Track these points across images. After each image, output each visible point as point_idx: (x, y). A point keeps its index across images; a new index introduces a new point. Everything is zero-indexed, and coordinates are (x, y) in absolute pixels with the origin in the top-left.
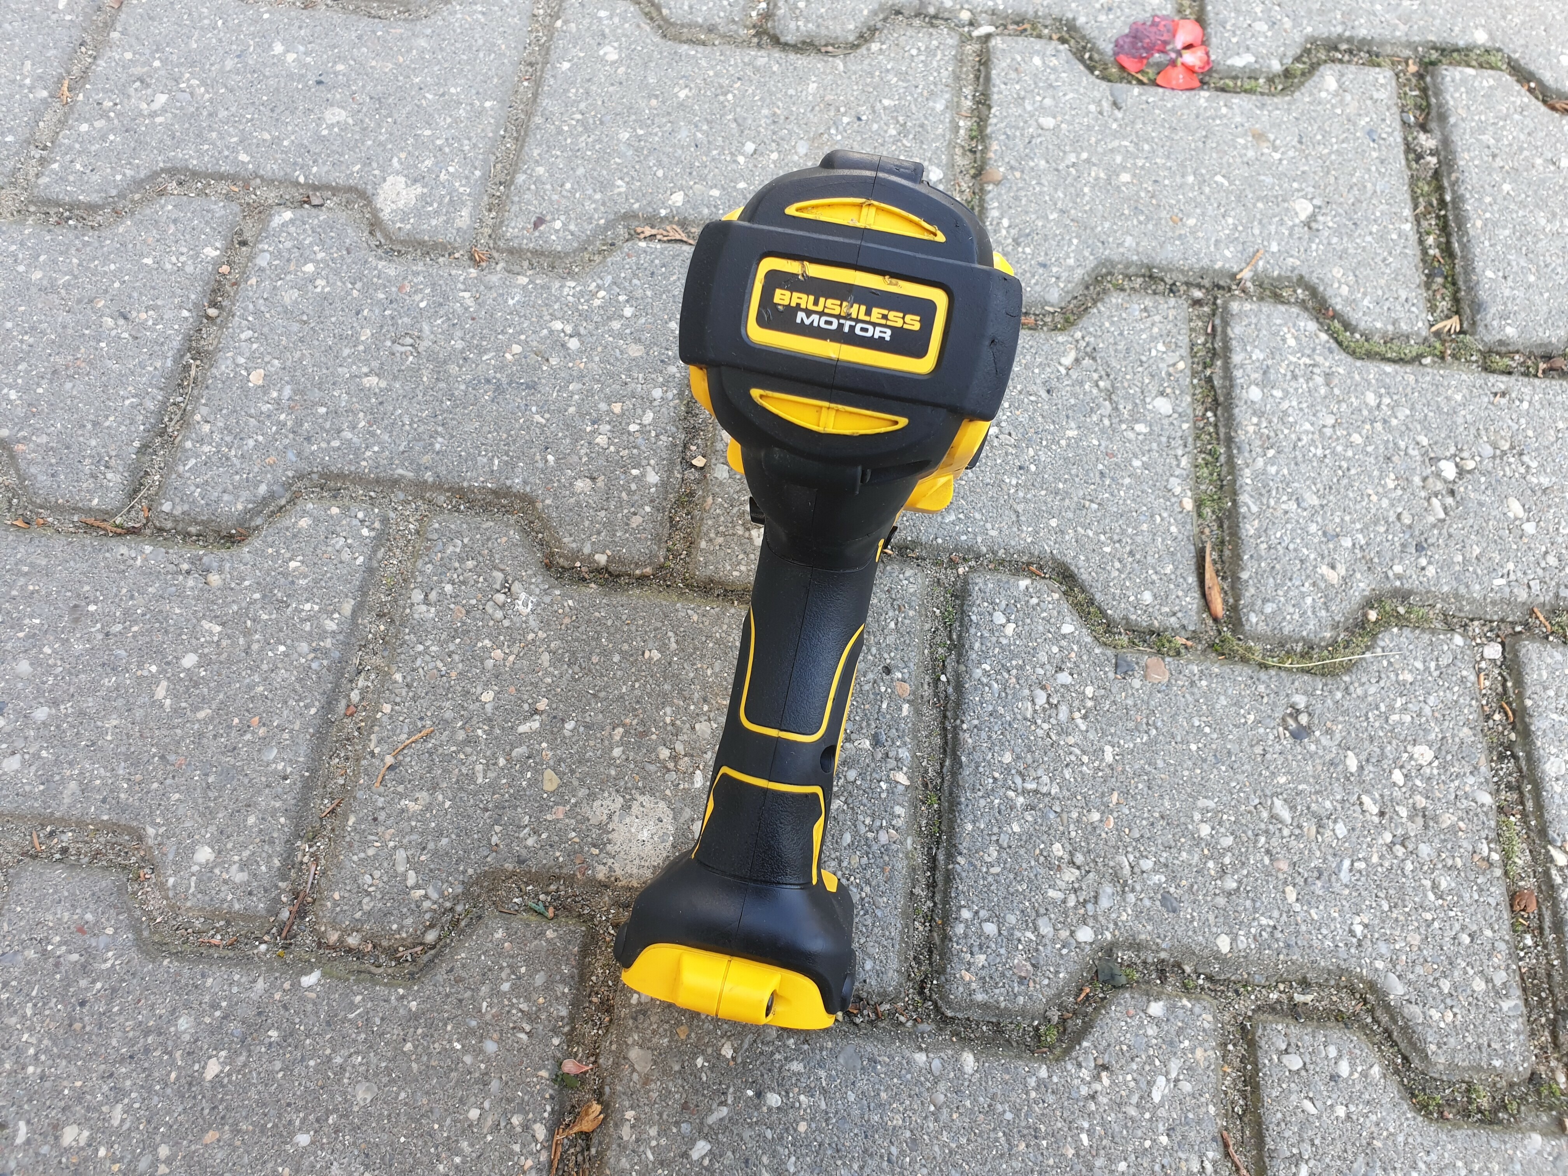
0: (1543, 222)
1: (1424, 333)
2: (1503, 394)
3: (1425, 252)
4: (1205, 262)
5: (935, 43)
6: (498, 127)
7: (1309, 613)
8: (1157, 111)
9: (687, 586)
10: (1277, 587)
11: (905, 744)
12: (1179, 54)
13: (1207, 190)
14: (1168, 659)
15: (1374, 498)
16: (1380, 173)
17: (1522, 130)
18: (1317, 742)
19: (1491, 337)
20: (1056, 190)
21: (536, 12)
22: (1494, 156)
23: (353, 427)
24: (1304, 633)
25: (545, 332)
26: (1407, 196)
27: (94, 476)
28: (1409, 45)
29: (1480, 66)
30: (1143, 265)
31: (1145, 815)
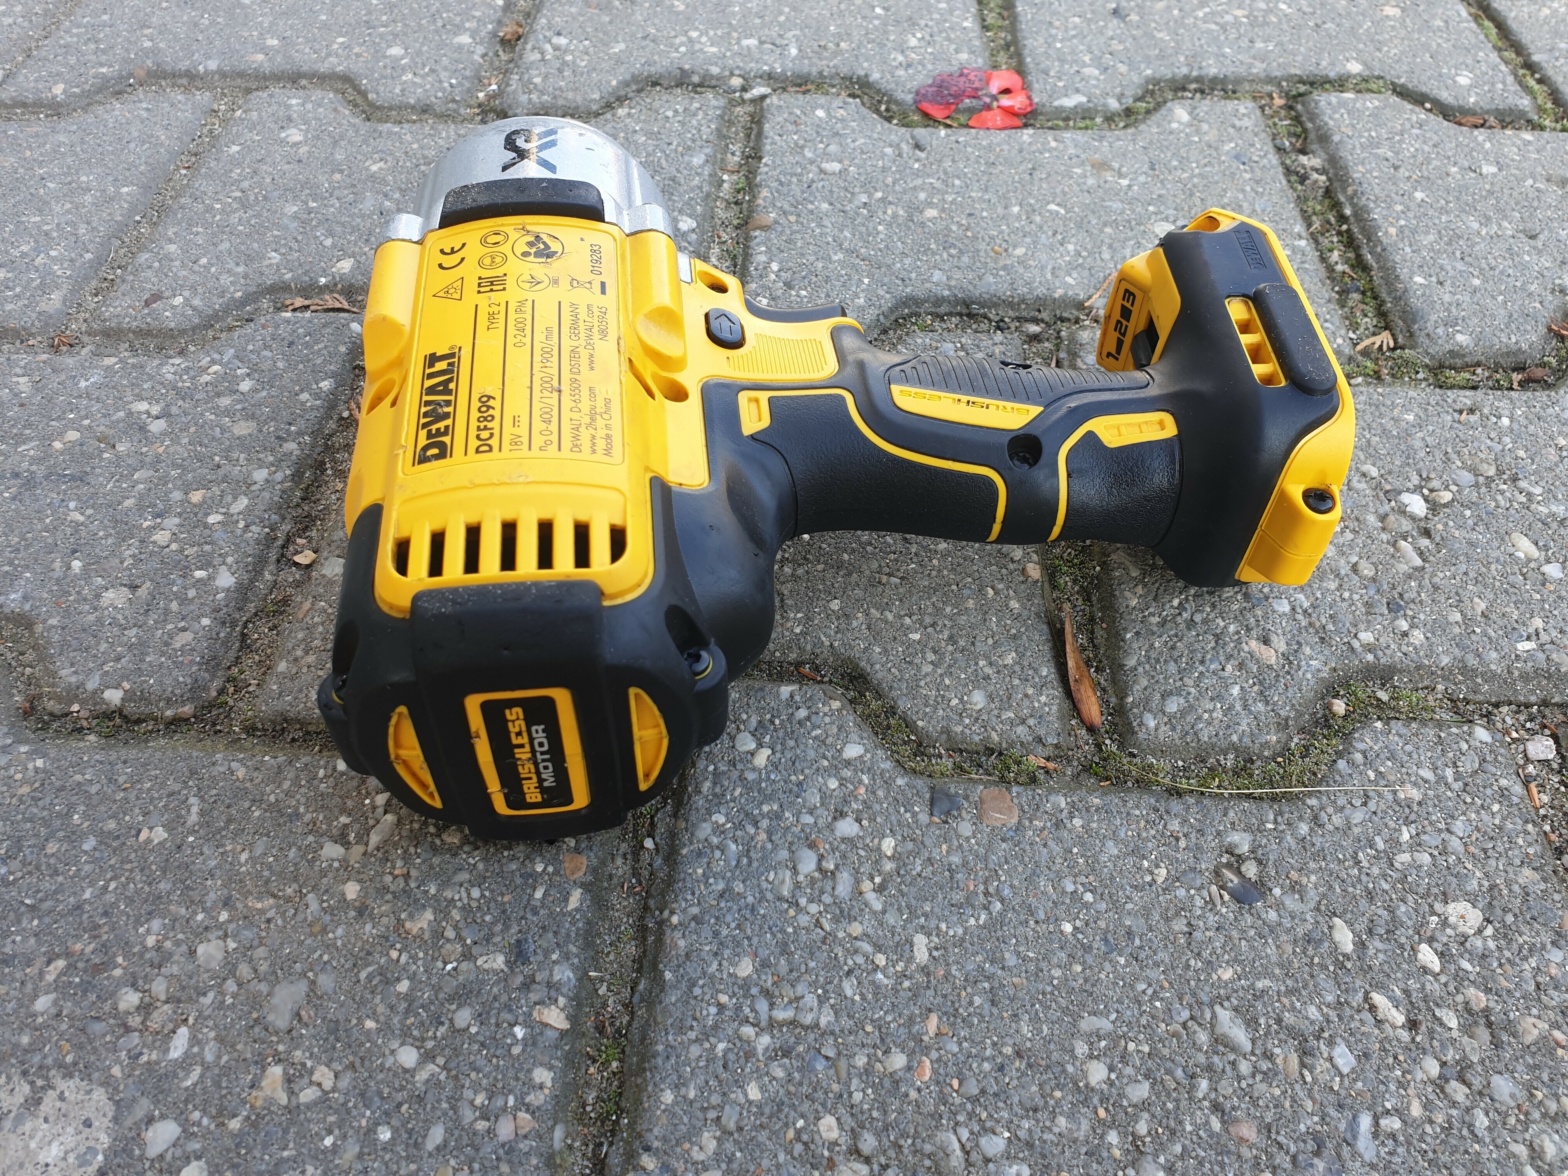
0: (1476, 226)
1: (1347, 351)
2: (1471, 411)
3: (1330, 269)
4: (1041, 291)
5: (696, 105)
6: (133, 210)
7: (1238, 707)
8: (969, 149)
9: (246, 729)
10: (1182, 674)
11: (567, 957)
12: (995, 98)
13: (1038, 219)
14: (1015, 789)
16: (1257, 193)
17: (1425, 142)
18: (1279, 906)
19: (1440, 348)
20: (842, 231)
21: (216, 107)
22: (1396, 168)
24: (1235, 738)
25: (121, 414)
26: (1296, 213)
28: (1269, 80)
29: (1359, 91)
30: (957, 301)
31: (988, 1052)
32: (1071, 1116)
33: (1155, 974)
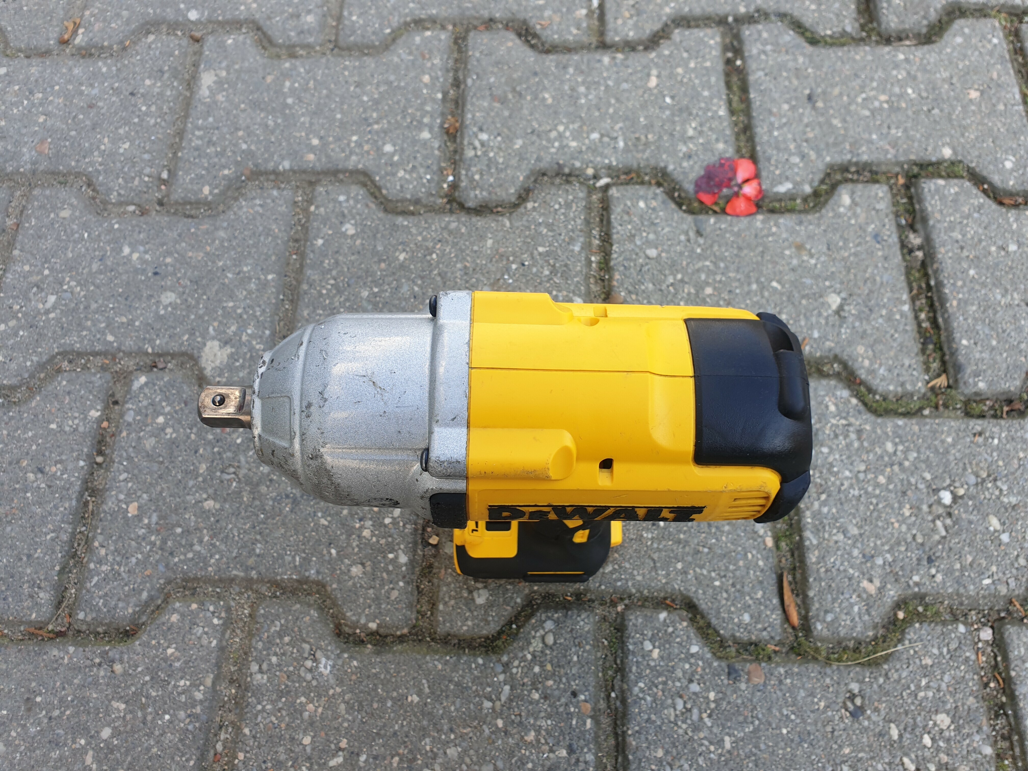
0: (999, 297)
1: (923, 391)
2: (980, 434)
3: (919, 325)
5: (571, 197)
6: (278, 293)
7: (857, 619)
8: (728, 235)
9: (433, 640)
10: (834, 600)
11: (590, 750)
12: (740, 187)
13: (766, 294)
14: (763, 664)
15: (896, 525)
16: (885, 268)
17: (980, 225)
18: (869, 718)
19: (969, 390)
21: (296, 198)
22: (962, 248)
23: (201, 541)
24: (855, 634)
26: (905, 283)
27: (31, 596)
28: (898, 163)
29: (948, 177)
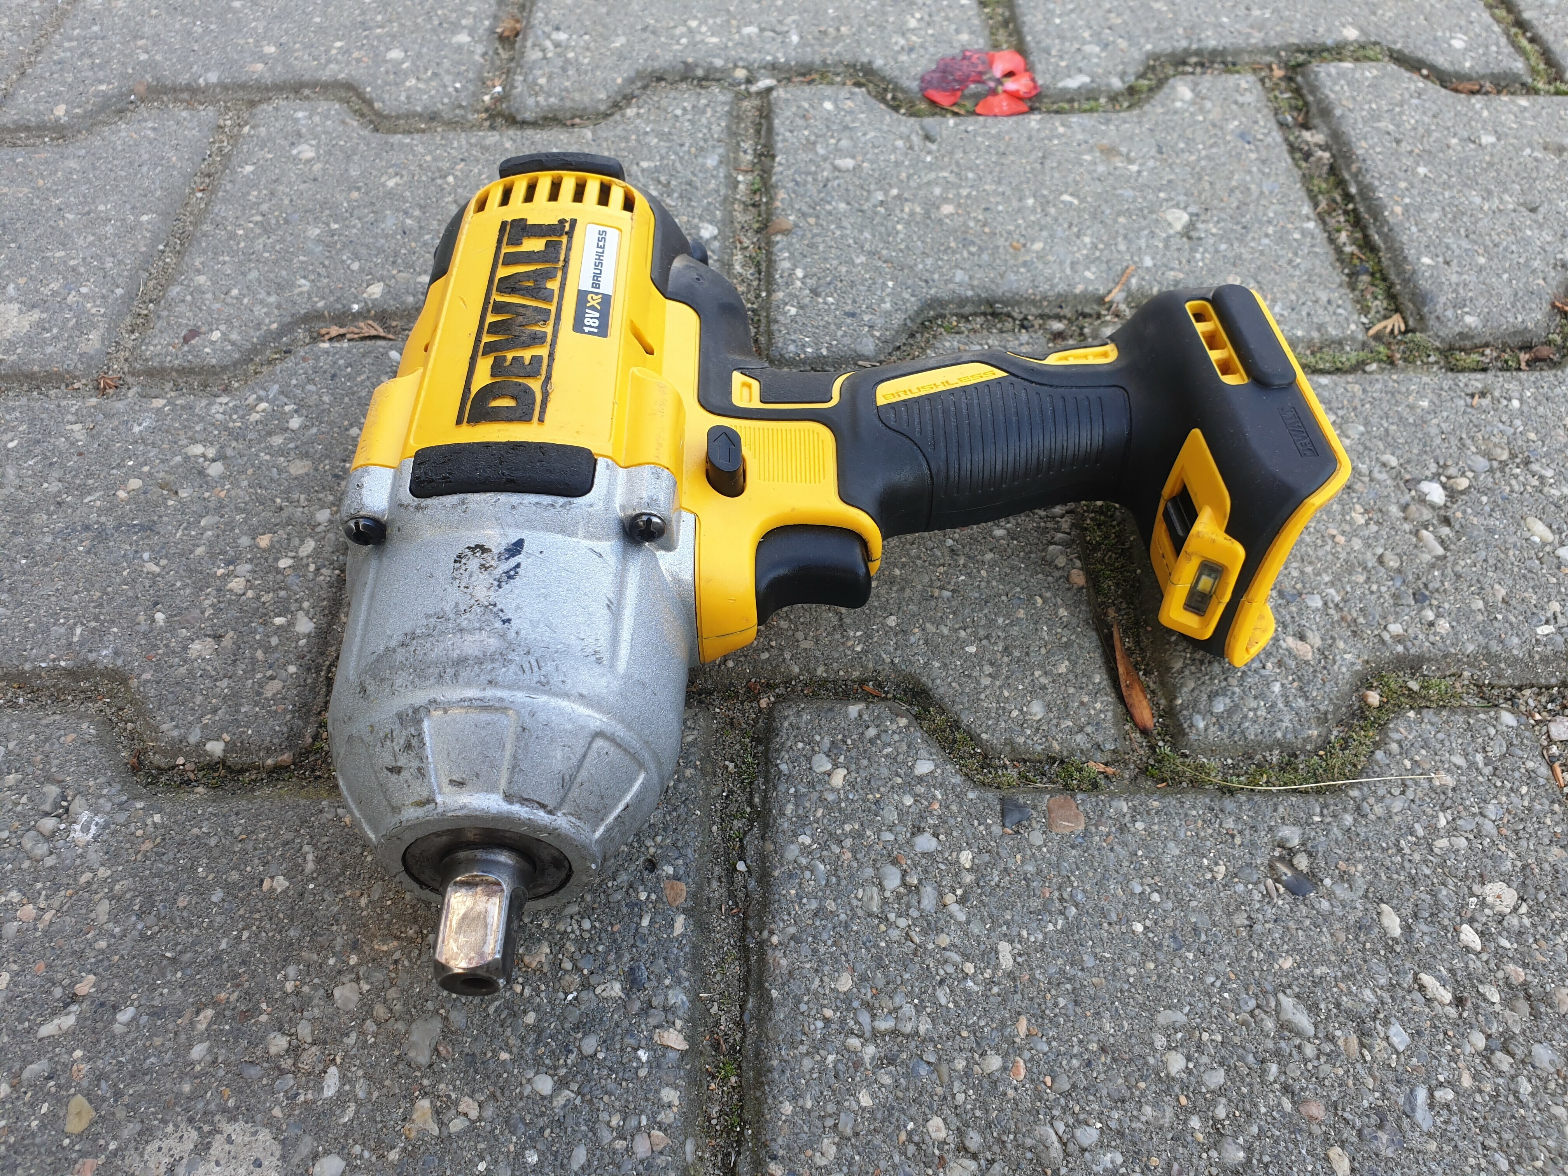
0: (1478, 200)
1: (1361, 337)
2: (1483, 395)
3: (1339, 250)
4: (1061, 287)
5: (703, 101)
6: (155, 240)
7: (1280, 705)
8: (979, 139)
10: (1226, 673)
11: (679, 981)
12: (999, 82)
13: (1052, 211)
14: (1079, 796)
15: (1341, 539)
16: (1263, 173)
17: (1424, 113)
18: (1330, 895)
19: (1449, 331)
20: (861, 232)
21: (221, 123)
22: (1398, 142)
24: (1279, 735)
25: (179, 459)
26: (1303, 194)
28: (1268, 50)
29: (1357, 60)
30: (981, 301)
31: (1076, 1050)
32: (1155, 1105)
33: (1221, 967)
